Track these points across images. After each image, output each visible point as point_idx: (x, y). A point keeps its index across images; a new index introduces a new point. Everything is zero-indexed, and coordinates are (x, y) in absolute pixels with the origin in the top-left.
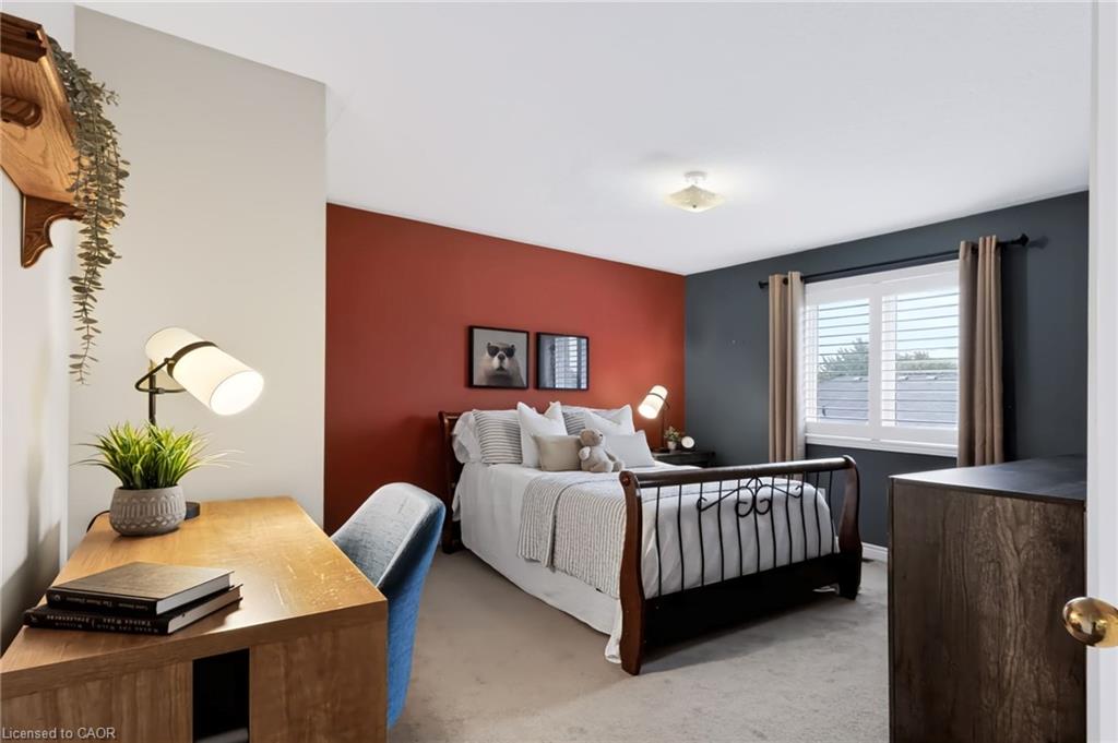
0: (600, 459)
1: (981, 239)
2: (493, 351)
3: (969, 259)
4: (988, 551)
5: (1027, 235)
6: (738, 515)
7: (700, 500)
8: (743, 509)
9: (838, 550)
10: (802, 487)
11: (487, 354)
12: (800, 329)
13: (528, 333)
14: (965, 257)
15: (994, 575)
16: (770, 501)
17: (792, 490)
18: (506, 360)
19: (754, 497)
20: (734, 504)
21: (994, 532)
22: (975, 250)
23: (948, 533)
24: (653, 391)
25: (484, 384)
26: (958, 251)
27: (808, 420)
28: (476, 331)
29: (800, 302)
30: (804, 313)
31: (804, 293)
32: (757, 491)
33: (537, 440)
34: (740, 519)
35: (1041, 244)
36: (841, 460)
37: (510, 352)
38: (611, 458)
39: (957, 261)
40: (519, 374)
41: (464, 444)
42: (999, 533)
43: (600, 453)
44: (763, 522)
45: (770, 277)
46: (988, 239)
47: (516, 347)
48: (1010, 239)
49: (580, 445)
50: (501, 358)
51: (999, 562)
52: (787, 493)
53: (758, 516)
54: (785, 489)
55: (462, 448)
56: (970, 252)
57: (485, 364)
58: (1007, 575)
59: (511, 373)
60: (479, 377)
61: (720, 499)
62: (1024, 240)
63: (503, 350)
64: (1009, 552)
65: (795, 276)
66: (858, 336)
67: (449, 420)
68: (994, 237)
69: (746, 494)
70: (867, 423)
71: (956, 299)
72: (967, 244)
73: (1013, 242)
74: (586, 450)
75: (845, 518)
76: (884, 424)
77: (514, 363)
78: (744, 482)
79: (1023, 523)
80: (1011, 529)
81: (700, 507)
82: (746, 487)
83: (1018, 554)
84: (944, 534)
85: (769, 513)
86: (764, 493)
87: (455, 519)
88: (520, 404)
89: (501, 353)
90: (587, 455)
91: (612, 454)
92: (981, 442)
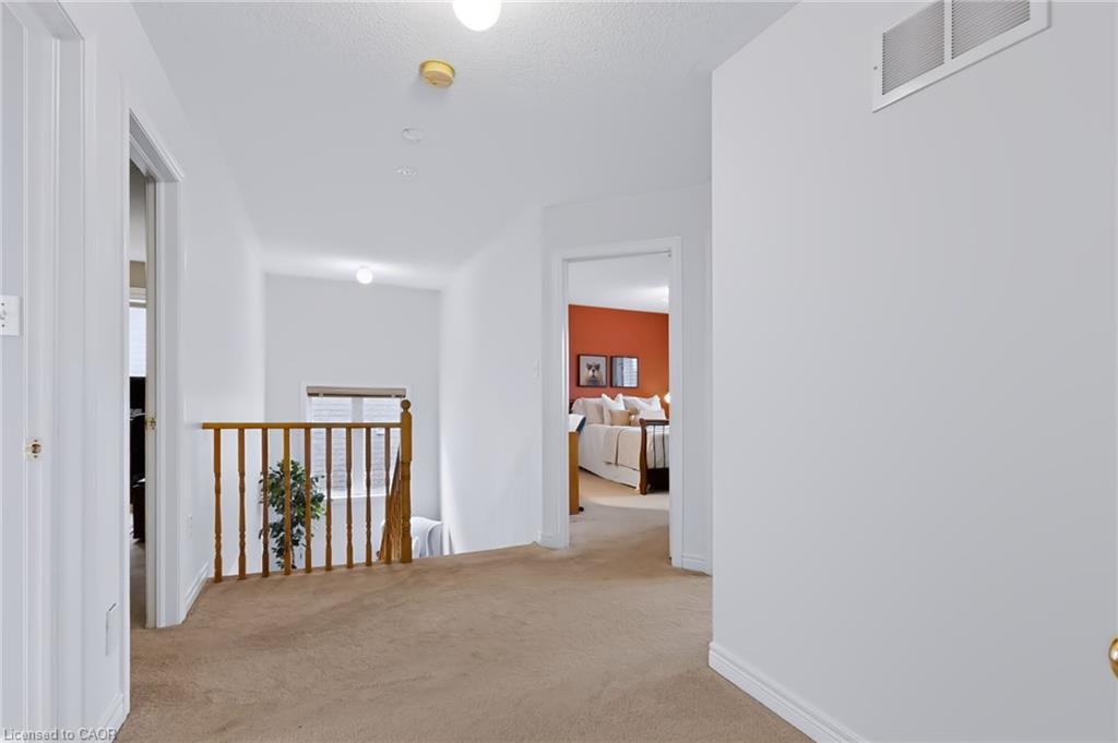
2: (590, 367)
11: (587, 369)
13: (605, 356)
18: (596, 372)
25: (585, 385)
28: (581, 356)
33: (610, 411)
37: (598, 367)
40: (602, 379)
47: (601, 364)
49: (630, 414)
50: (594, 371)
57: (586, 374)
59: (598, 379)
60: (582, 382)
63: (594, 366)
74: (633, 417)
77: (600, 373)
88: (604, 395)
89: (593, 368)
90: (633, 419)
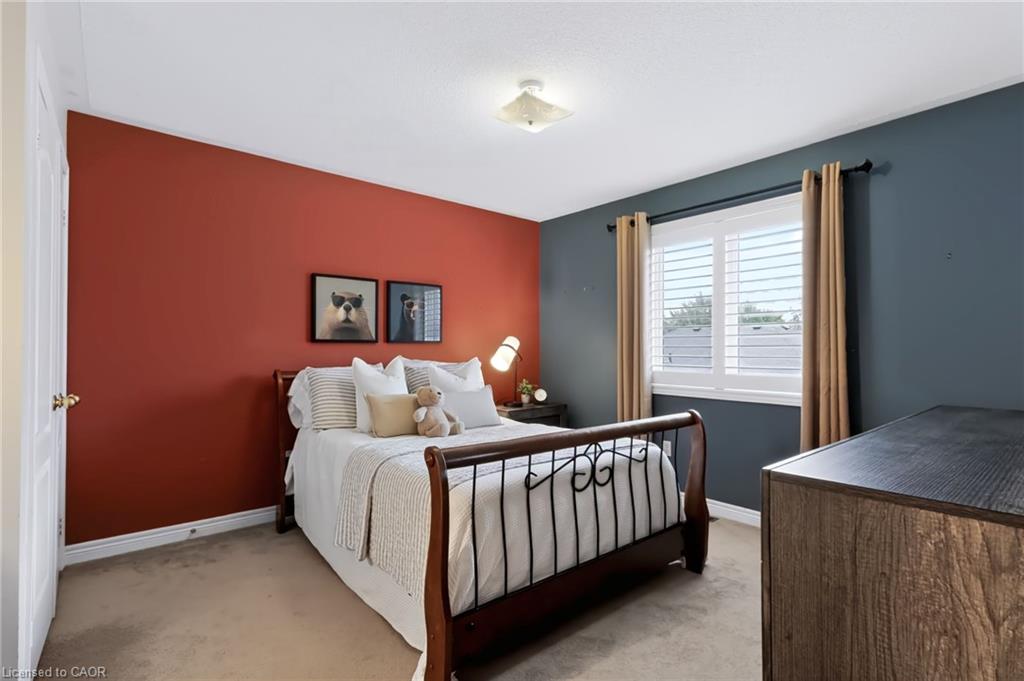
0: (437, 421)
1: (824, 167)
2: (338, 301)
3: (812, 189)
4: (935, 614)
5: (871, 160)
6: (575, 490)
7: (528, 477)
8: (580, 482)
9: (684, 518)
10: (646, 449)
11: (332, 305)
12: (647, 272)
13: (376, 281)
14: (808, 187)
15: (948, 661)
16: (611, 470)
17: (637, 453)
18: (353, 311)
19: (594, 467)
20: (569, 478)
21: (948, 581)
22: (818, 180)
23: (861, 571)
24: (505, 342)
25: (328, 337)
26: (801, 182)
27: (654, 369)
28: (318, 278)
29: (647, 244)
30: (650, 256)
31: (650, 235)
32: (596, 459)
33: (369, 400)
34: (577, 493)
35: (885, 170)
36: (686, 415)
37: (357, 302)
38: (450, 419)
39: (800, 193)
40: (367, 327)
41: (298, 406)
42: (958, 584)
43: (438, 413)
44: (603, 495)
45: (618, 219)
46: (832, 166)
47: (363, 297)
48: (853, 166)
50: (348, 310)
51: (957, 637)
52: (630, 458)
53: (597, 487)
54: (627, 453)
55: (298, 412)
56: (812, 181)
57: (329, 316)
58: (974, 661)
59: (358, 325)
60: (322, 330)
61: (553, 472)
62: (867, 166)
63: (348, 300)
64: (977, 622)
65: (641, 217)
66: (699, 289)
67: (284, 379)
68: (838, 164)
69: (583, 463)
70: (712, 371)
71: (799, 235)
72: (810, 172)
73: (857, 169)
74: (422, 412)
75: (691, 481)
76: (728, 372)
77: (361, 313)
78: (581, 449)
79: (1002, 570)
80: (979, 575)
81: (528, 486)
82: (584, 455)
83: (996, 625)
84: (855, 574)
85: (610, 484)
86: (605, 459)
87: (288, 493)
88: (357, 361)
89: (347, 303)
90: (423, 417)
91: (452, 414)
92: (826, 389)
